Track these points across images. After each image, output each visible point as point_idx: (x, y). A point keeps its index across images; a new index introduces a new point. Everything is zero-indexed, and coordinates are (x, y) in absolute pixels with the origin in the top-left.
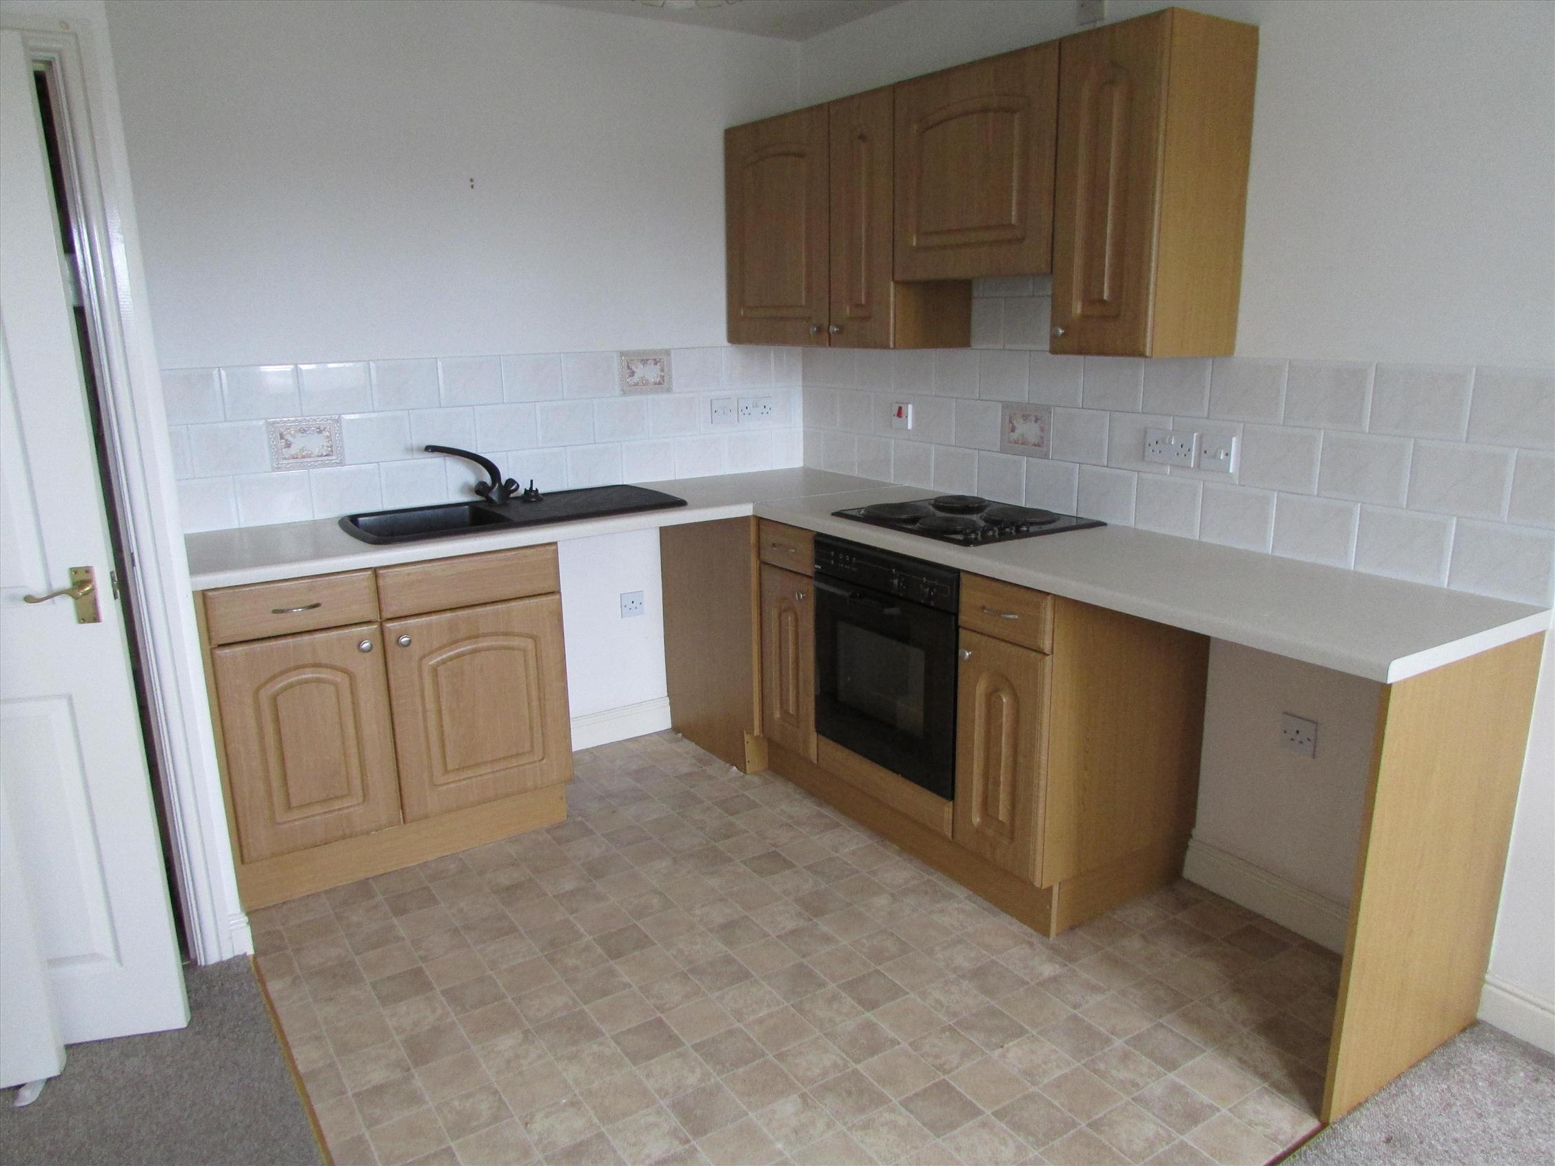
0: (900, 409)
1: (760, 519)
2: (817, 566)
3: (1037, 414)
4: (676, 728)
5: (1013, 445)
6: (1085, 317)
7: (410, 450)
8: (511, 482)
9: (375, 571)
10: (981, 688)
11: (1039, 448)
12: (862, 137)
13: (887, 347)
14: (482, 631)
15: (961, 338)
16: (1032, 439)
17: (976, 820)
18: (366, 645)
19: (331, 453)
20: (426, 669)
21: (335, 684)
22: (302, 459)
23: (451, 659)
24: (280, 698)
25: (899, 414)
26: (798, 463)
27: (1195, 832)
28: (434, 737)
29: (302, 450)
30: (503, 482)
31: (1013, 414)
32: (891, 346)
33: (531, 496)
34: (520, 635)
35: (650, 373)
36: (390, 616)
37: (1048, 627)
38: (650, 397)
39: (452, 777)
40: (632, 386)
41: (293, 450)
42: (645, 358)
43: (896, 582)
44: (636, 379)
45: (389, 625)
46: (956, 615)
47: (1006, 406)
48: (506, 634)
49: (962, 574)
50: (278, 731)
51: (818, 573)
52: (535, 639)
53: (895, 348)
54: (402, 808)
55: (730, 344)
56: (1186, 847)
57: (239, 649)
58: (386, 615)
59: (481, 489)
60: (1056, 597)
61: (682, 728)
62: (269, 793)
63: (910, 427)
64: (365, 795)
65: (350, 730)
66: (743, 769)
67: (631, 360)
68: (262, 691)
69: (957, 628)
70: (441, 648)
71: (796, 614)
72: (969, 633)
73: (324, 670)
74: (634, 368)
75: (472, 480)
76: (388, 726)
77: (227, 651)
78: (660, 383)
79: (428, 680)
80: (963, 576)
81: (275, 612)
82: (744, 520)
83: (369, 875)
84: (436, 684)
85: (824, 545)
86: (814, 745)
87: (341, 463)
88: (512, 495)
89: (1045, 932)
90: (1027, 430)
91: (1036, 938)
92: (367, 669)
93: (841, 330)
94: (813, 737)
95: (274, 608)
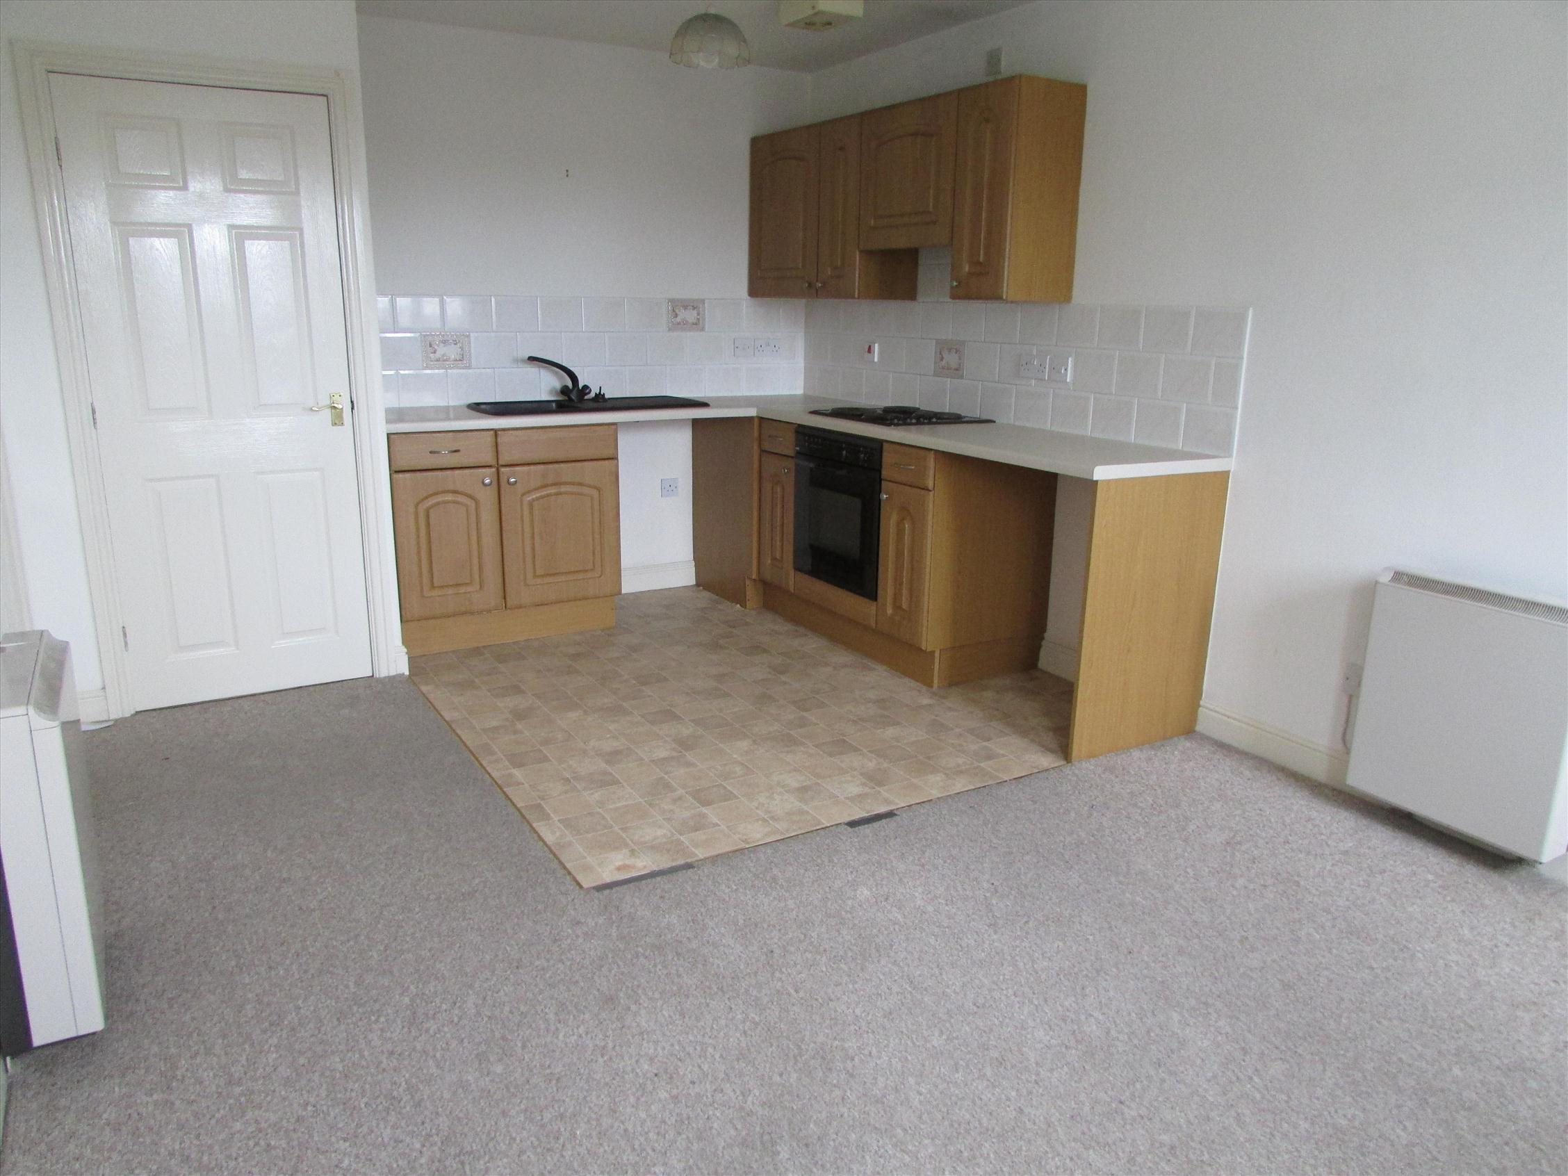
0: (870, 347)
1: (762, 418)
2: (798, 448)
3: (956, 347)
4: (698, 585)
5: (944, 370)
6: (970, 273)
7: (516, 361)
8: (586, 387)
9: (496, 431)
10: (894, 518)
11: (957, 372)
12: (841, 149)
13: (853, 297)
14: (563, 480)
15: (908, 292)
16: (954, 365)
17: (890, 611)
18: (487, 481)
19: (462, 360)
20: (525, 503)
21: (466, 506)
22: (442, 362)
23: (542, 497)
24: (431, 511)
25: (870, 350)
26: (799, 391)
27: (1046, 635)
28: (528, 550)
29: (443, 355)
30: (580, 386)
31: (944, 347)
32: (856, 296)
33: (600, 397)
34: (589, 486)
35: (690, 316)
36: (504, 464)
37: (931, 473)
38: (689, 334)
39: (539, 581)
40: (677, 326)
41: (438, 355)
42: (687, 305)
43: (844, 452)
44: (678, 319)
45: (503, 470)
46: (880, 471)
47: (938, 342)
48: (580, 484)
49: (884, 444)
50: (428, 534)
51: (798, 453)
52: (599, 490)
53: (859, 298)
54: (505, 598)
55: (749, 298)
56: (1040, 647)
57: (408, 475)
58: (501, 462)
59: (564, 391)
60: (937, 452)
61: (703, 583)
62: (421, 574)
63: (876, 360)
64: (481, 587)
65: (474, 538)
66: (743, 605)
67: (677, 305)
68: (420, 505)
69: (881, 480)
70: (536, 489)
71: (783, 486)
72: (888, 483)
73: (459, 496)
74: (677, 311)
75: (558, 385)
76: (498, 538)
77: (401, 475)
78: (696, 324)
79: (526, 512)
80: (885, 446)
81: (431, 452)
82: (750, 419)
83: (480, 645)
84: (531, 513)
85: (803, 432)
86: (793, 580)
87: (469, 367)
88: (586, 397)
89: (930, 685)
90: (951, 359)
91: (924, 688)
92: (487, 497)
93: (824, 284)
94: (792, 572)
95: (430, 450)
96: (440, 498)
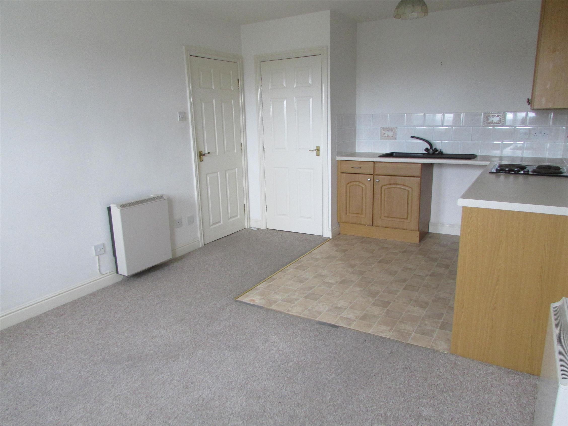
9: (374, 162)
14: (397, 183)
18: (369, 179)
19: (394, 137)
20: (383, 189)
21: (362, 187)
23: (389, 188)
24: (351, 187)
28: (382, 206)
30: (434, 148)
33: (440, 153)
34: (408, 186)
38: (494, 127)
39: (386, 219)
41: (386, 135)
44: (489, 121)
45: (375, 176)
48: (404, 185)
50: (350, 195)
52: (411, 188)
54: (373, 222)
57: (344, 174)
58: (375, 173)
59: (427, 150)
62: (346, 207)
64: (365, 216)
65: (364, 199)
68: (348, 185)
70: (387, 185)
73: (360, 183)
74: (489, 117)
75: (424, 148)
76: (372, 200)
84: (384, 193)
88: (435, 153)
92: (369, 185)
95: (352, 167)
96: (355, 183)
